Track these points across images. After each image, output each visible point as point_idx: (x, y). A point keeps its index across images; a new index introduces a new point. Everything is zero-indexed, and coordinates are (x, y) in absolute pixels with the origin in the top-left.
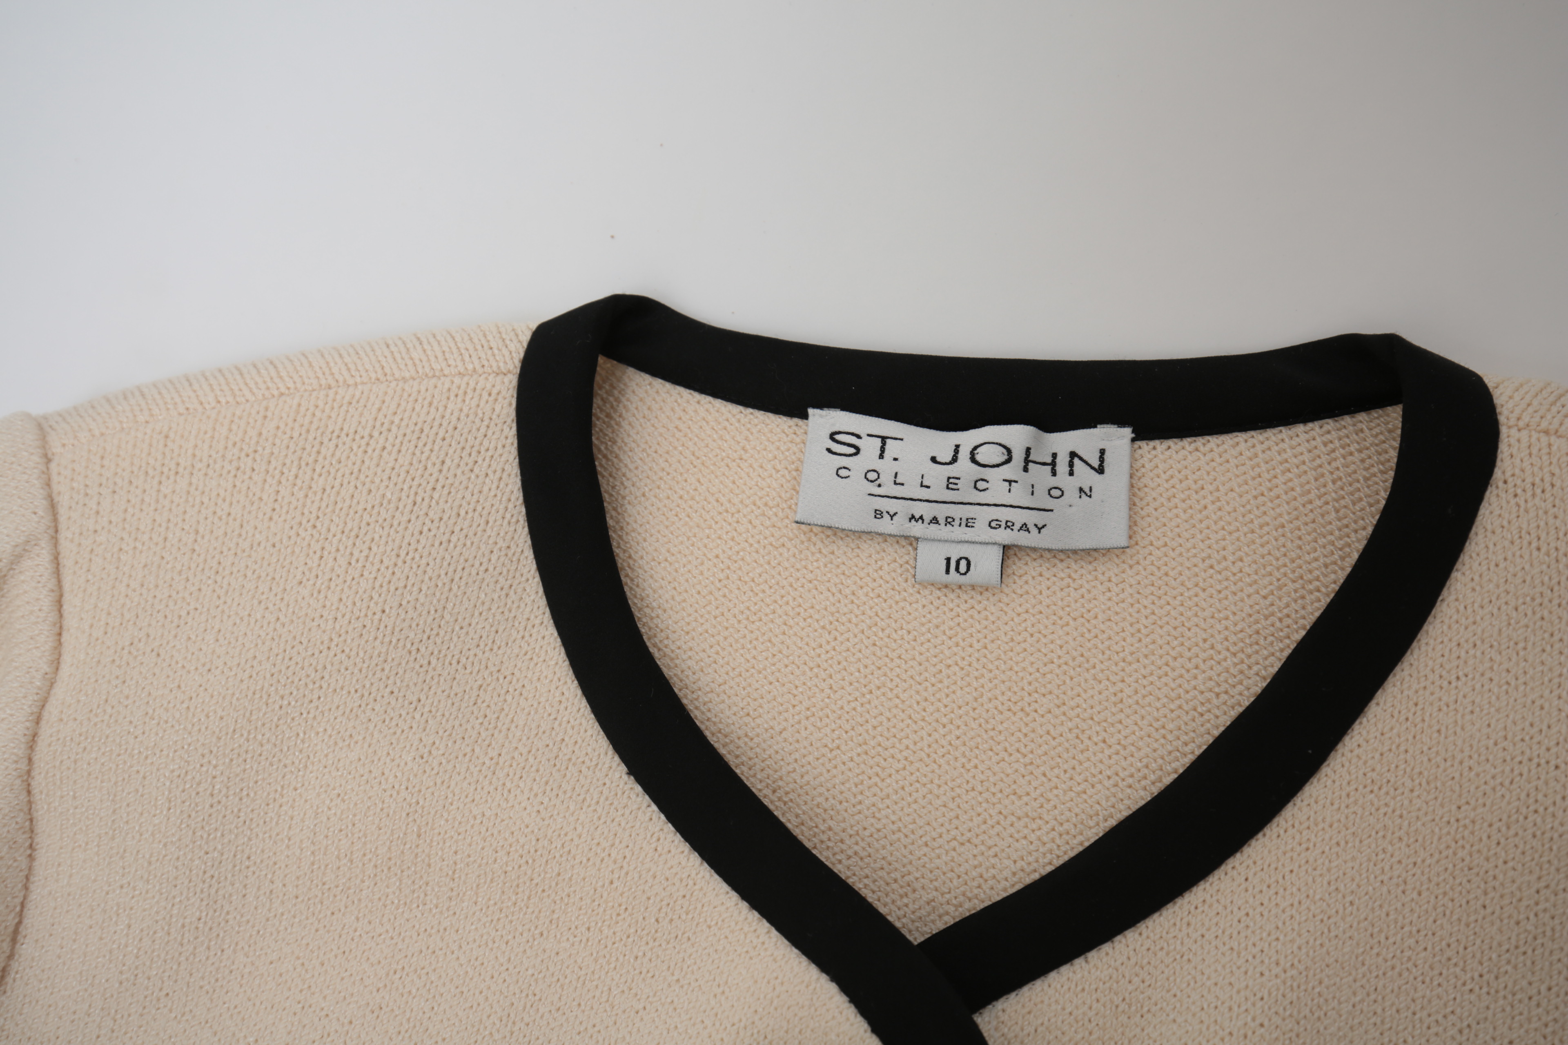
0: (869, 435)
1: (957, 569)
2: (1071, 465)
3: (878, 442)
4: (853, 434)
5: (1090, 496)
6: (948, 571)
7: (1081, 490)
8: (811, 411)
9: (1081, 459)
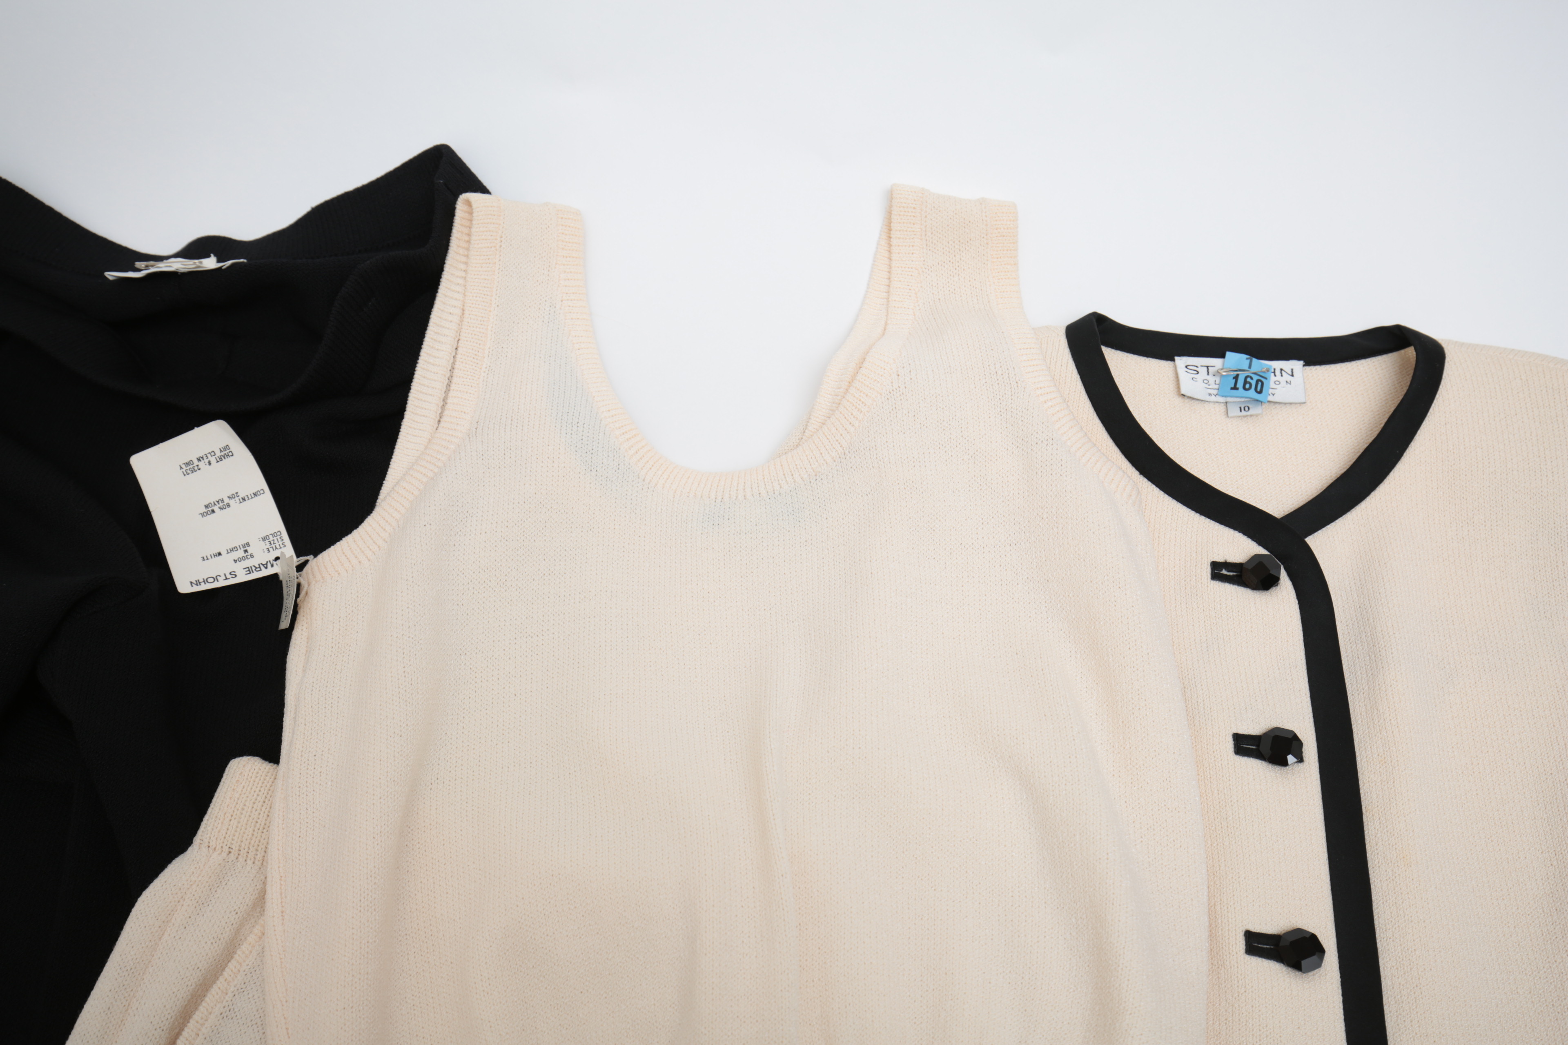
0: (1202, 366)
1: (1244, 410)
2: (1281, 373)
3: (1206, 368)
4: (1195, 366)
5: (1290, 384)
6: (1241, 411)
7: (1287, 382)
8: (1176, 358)
9: (1284, 371)
